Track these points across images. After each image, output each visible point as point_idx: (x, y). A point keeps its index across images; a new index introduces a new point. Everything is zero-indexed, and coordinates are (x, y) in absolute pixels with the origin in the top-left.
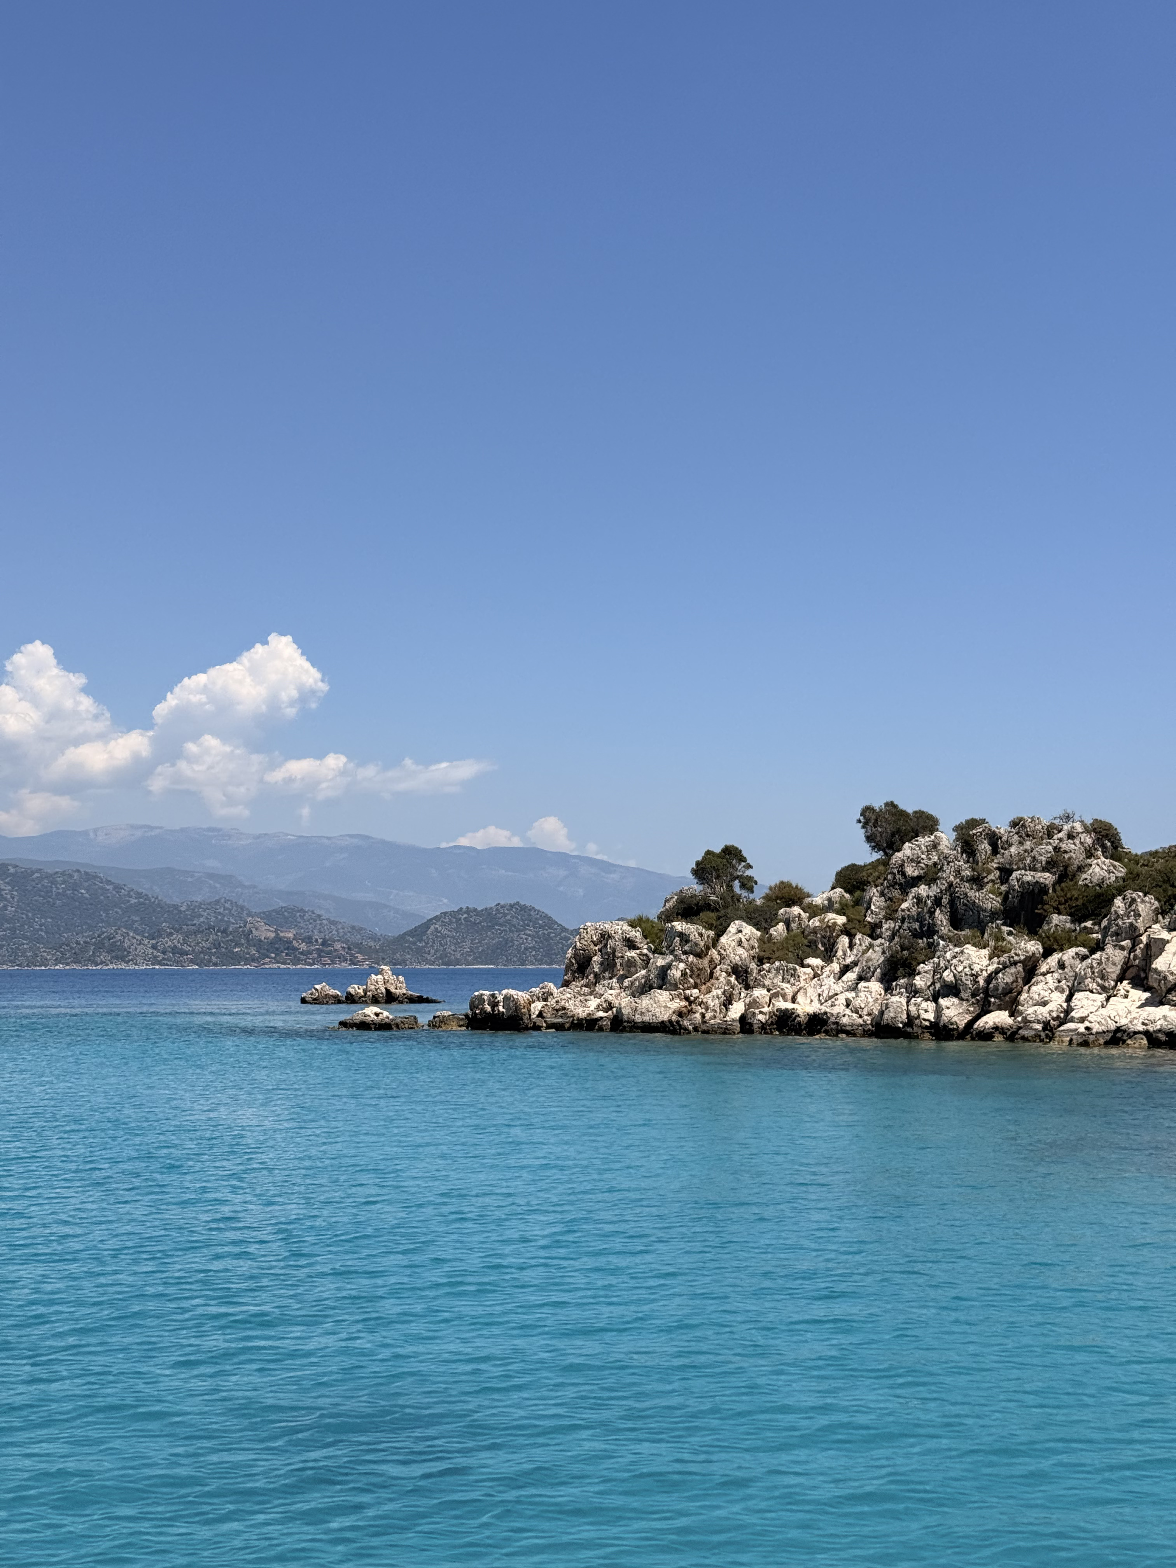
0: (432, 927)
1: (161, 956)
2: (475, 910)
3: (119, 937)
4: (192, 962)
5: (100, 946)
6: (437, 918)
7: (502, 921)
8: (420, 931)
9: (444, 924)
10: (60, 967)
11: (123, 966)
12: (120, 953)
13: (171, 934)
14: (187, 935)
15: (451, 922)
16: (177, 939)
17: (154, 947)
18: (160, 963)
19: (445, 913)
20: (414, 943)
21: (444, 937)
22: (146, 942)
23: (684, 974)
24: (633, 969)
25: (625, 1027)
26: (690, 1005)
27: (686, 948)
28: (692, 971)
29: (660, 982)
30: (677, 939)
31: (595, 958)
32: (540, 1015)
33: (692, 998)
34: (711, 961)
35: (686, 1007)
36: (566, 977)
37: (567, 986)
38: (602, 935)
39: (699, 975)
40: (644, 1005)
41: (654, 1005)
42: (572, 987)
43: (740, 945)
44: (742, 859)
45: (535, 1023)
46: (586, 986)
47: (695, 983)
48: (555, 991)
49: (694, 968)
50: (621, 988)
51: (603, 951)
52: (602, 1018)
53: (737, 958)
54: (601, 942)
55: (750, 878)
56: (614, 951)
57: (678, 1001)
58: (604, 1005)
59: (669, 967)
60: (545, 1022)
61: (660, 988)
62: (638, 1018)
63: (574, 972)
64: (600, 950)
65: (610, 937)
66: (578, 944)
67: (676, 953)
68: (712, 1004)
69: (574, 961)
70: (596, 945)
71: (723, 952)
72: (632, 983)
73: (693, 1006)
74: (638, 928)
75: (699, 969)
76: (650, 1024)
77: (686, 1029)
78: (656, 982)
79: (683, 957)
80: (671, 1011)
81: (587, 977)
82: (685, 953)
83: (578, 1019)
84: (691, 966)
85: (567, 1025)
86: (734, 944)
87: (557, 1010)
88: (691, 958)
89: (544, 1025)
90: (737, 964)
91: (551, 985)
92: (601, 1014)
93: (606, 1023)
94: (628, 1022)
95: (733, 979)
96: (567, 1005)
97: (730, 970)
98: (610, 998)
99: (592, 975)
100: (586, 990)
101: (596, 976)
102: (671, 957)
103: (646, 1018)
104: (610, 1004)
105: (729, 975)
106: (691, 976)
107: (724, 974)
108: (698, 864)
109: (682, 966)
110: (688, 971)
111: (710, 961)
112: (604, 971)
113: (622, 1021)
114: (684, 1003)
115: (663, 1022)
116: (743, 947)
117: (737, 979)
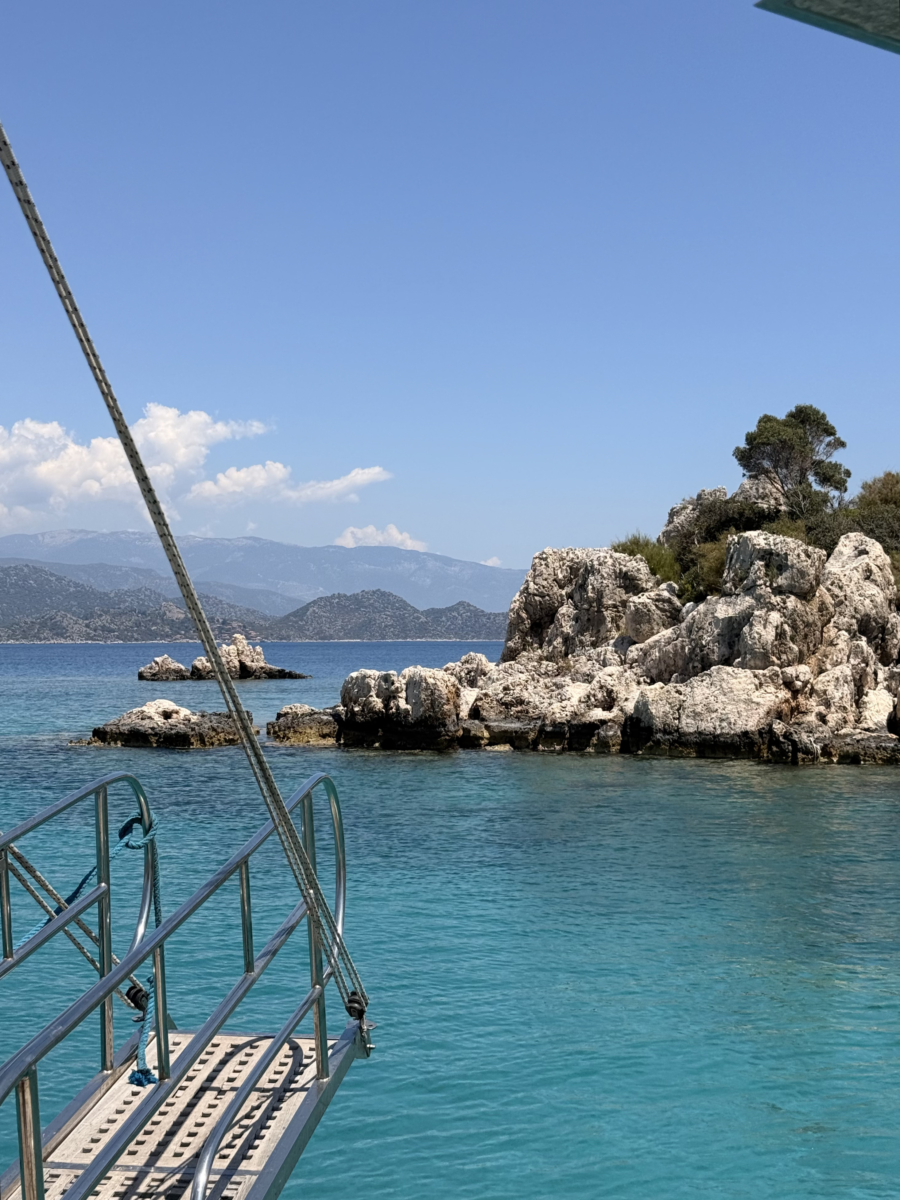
0: (311, 610)
1: (93, 633)
2: (345, 596)
3: (58, 618)
4: (118, 638)
5: (43, 625)
6: (314, 602)
7: (367, 604)
8: (301, 613)
9: (320, 607)
10: (11, 641)
11: (62, 641)
12: (59, 631)
13: (101, 615)
14: (114, 616)
15: (326, 605)
16: (106, 619)
17: (87, 626)
18: (92, 639)
19: (321, 598)
20: (296, 622)
21: (320, 617)
22: (81, 621)
23: (780, 635)
24: (645, 627)
25: (658, 743)
26: (795, 697)
27: (781, 581)
28: (794, 627)
29: (725, 651)
30: (759, 563)
31: (563, 610)
32: (475, 713)
33: (799, 684)
34: (822, 608)
35: (787, 701)
36: (511, 644)
37: (513, 659)
38: (574, 570)
39: (806, 636)
40: (698, 699)
41: (721, 698)
42: (524, 660)
43: (868, 578)
44: (830, 431)
45: (467, 731)
46: (547, 659)
47: (801, 652)
48: (490, 667)
49: (799, 623)
50: (623, 662)
51: (577, 597)
52: (603, 722)
53: (867, 602)
54: (570, 581)
55: (836, 467)
56: (600, 594)
57: (772, 689)
58: (600, 696)
59: (746, 618)
60: (487, 727)
61: (727, 662)
62: (688, 725)
63: (524, 635)
64: (570, 596)
65: (590, 570)
66: (531, 585)
67: (759, 591)
68: (838, 695)
69: (524, 615)
70: (561, 587)
71: (837, 591)
72: (646, 653)
73: (801, 699)
74: (639, 556)
75: (807, 625)
76: (716, 736)
77: (807, 751)
78: (716, 651)
79: (776, 599)
80: (762, 711)
81: (550, 643)
82: (778, 591)
83: (554, 724)
84: (792, 618)
85: (532, 736)
86: (857, 576)
87: (507, 705)
88: (792, 602)
89: (486, 734)
90: (867, 615)
91: (481, 657)
92: (598, 714)
93: (613, 733)
94: (665, 732)
95: (863, 642)
96: (525, 695)
97: (855, 627)
98: (610, 681)
99: (559, 640)
100: (551, 666)
101: (567, 640)
102: (748, 601)
103: (707, 725)
104: (610, 692)
105: (853, 636)
106: (792, 639)
107: (844, 635)
108: (750, 439)
109: (775, 617)
110: (786, 627)
111: (820, 610)
112: (581, 632)
113: (650, 730)
114: (784, 694)
115: (746, 734)
116: (874, 581)
117: (869, 642)
